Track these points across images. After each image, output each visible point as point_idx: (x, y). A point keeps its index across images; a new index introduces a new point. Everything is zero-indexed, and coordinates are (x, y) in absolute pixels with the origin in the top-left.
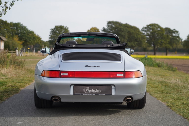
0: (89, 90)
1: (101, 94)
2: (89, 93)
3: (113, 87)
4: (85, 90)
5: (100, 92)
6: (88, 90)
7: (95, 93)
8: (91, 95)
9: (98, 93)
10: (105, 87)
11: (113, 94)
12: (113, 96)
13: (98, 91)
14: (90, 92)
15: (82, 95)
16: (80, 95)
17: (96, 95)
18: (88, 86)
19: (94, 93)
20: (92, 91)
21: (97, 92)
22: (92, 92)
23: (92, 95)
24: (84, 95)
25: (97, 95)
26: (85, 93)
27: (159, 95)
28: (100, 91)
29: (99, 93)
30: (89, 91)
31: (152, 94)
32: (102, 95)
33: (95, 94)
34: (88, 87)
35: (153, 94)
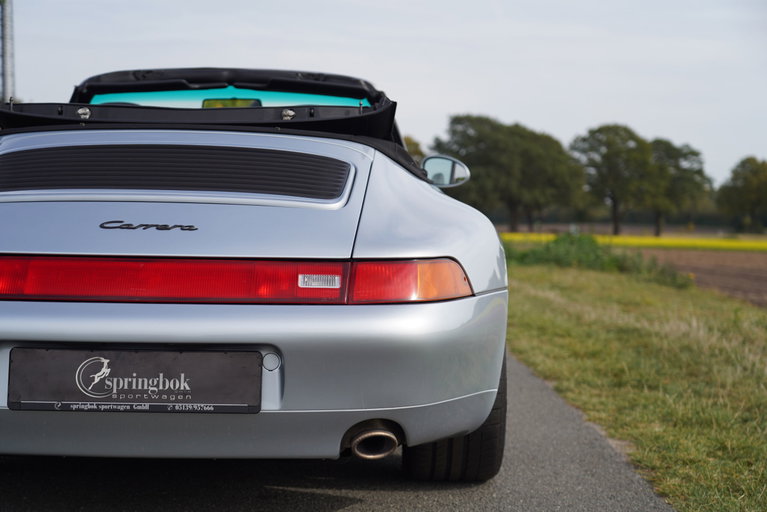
0: (112, 375)
1: (189, 406)
2: (109, 399)
3: (270, 361)
4: (88, 381)
5: (185, 393)
6: (102, 381)
7: (150, 400)
8: (125, 411)
9: (168, 401)
10: (216, 358)
11: (271, 402)
12: (272, 415)
13: (169, 384)
14: (120, 392)
15: (66, 409)
16: (50, 408)
17: (153, 410)
18: (106, 353)
19: (141, 400)
20: (130, 384)
21: (161, 393)
22: (130, 390)
23: (132, 410)
24: (78, 410)
25: (162, 410)
26: (85, 399)
27: (599, 396)
28: (184, 385)
29: (177, 401)
30: (113, 384)
31: (568, 389)
32: (194, 411)
33: (146, 406)
34: (106, 362)
35: (572, 391)
